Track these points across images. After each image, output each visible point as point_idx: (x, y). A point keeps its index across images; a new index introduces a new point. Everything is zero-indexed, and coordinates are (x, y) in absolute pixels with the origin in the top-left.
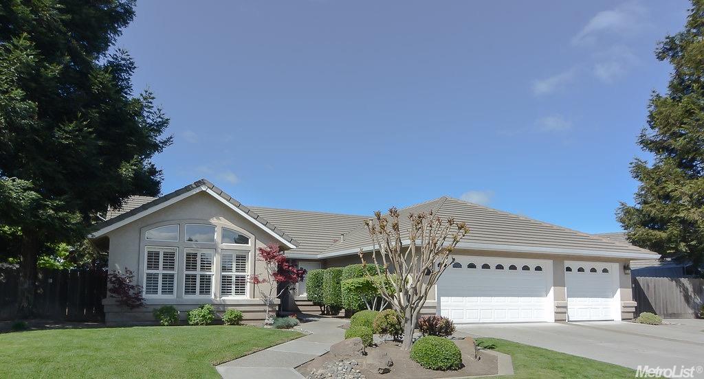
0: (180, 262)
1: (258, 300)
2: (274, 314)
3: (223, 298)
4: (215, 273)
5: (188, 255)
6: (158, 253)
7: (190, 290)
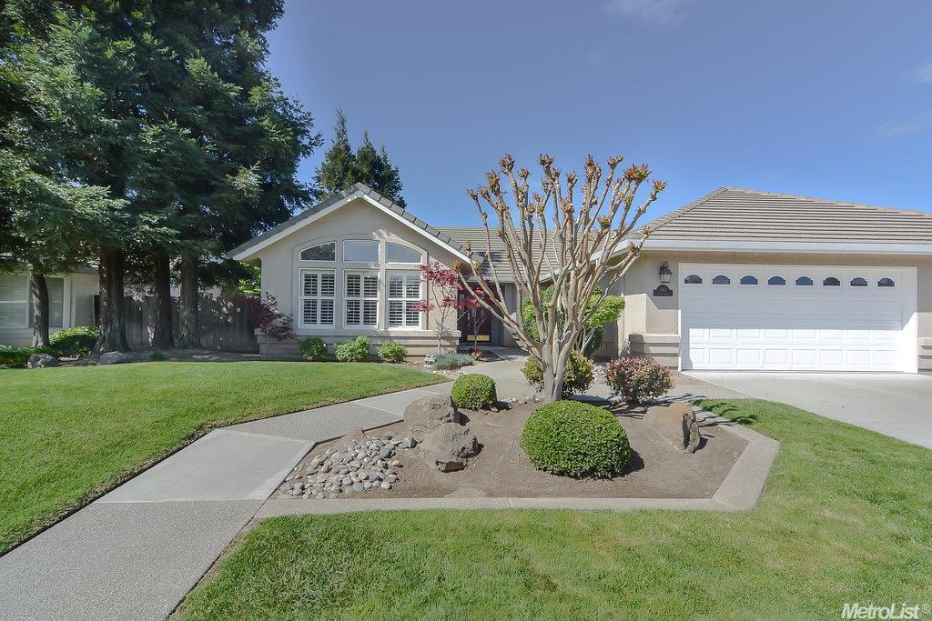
0: (341, 285)
1: (431, 332)
2: (454, 350)
3: (390, 329)
4: (381, 299)
5: (350, 277)
6: (315, 276)
7: (353, 318)
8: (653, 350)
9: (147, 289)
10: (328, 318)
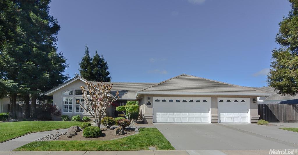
0: (74, 102)
3: (87, 113)
4: (85, 105)
7: (78, 110)
8: (146, 118)
9: (23, 102)
10: (70, 110)
